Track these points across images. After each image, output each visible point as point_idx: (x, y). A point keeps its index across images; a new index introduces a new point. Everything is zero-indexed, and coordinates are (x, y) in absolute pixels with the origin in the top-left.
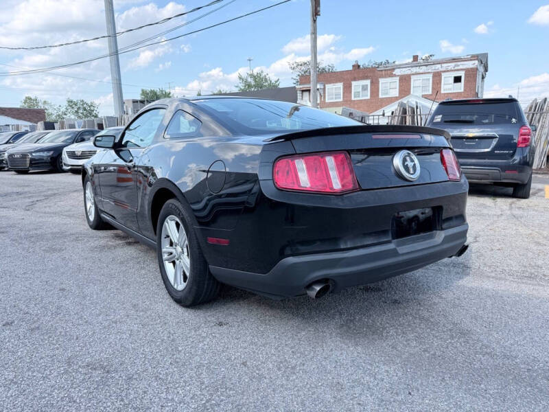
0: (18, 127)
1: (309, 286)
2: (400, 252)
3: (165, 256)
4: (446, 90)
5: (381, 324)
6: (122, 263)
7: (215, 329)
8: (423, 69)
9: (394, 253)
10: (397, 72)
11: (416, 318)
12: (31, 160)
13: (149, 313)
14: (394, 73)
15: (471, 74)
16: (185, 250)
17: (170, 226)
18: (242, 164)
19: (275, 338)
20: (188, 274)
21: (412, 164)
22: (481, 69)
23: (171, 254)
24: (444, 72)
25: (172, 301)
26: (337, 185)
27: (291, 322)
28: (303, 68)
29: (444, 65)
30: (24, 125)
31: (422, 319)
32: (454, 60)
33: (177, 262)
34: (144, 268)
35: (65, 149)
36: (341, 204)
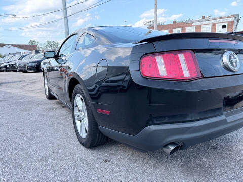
0: (24, 53)
1: (166, 146)
2: (228, 121)
3: (76, 117)
5: (208, 165)
6: (57, 118)
7: (103, 165)
8: (207, 22)
9: (225, 122)
10: (194, 24)
11: (231, 161)
12: (28, 67)
13: (65, 151)
15: (231, 24)
16: (86, 114)
17: (78, 100)
18: (120, 62)
19: (140, 173)
20: (87, 130)
21: (235, 60)
22: (236, 22)
23: (79, 116)
24: (217, 23)
25: (80, 143)
26: (186, 74)
27: (150, 162)
28: (150, 24)
29: (217, 20)
30: (27, 52)
31: (235, 161)
32: (222, 17)
33: (82, 121)
34: (67, 121)
35: (42, 62)
36: (190, 88)
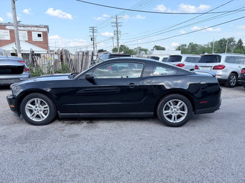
4: (35, 39)
8: (22, 28)
14: (6, 28)
15: (45, 34)
20: (185, 115)
22: (48, 32)
23: (168, 113)
24: (33, 31)
29: (32, 28)
32: (37, 26)
33: (173, 114)
